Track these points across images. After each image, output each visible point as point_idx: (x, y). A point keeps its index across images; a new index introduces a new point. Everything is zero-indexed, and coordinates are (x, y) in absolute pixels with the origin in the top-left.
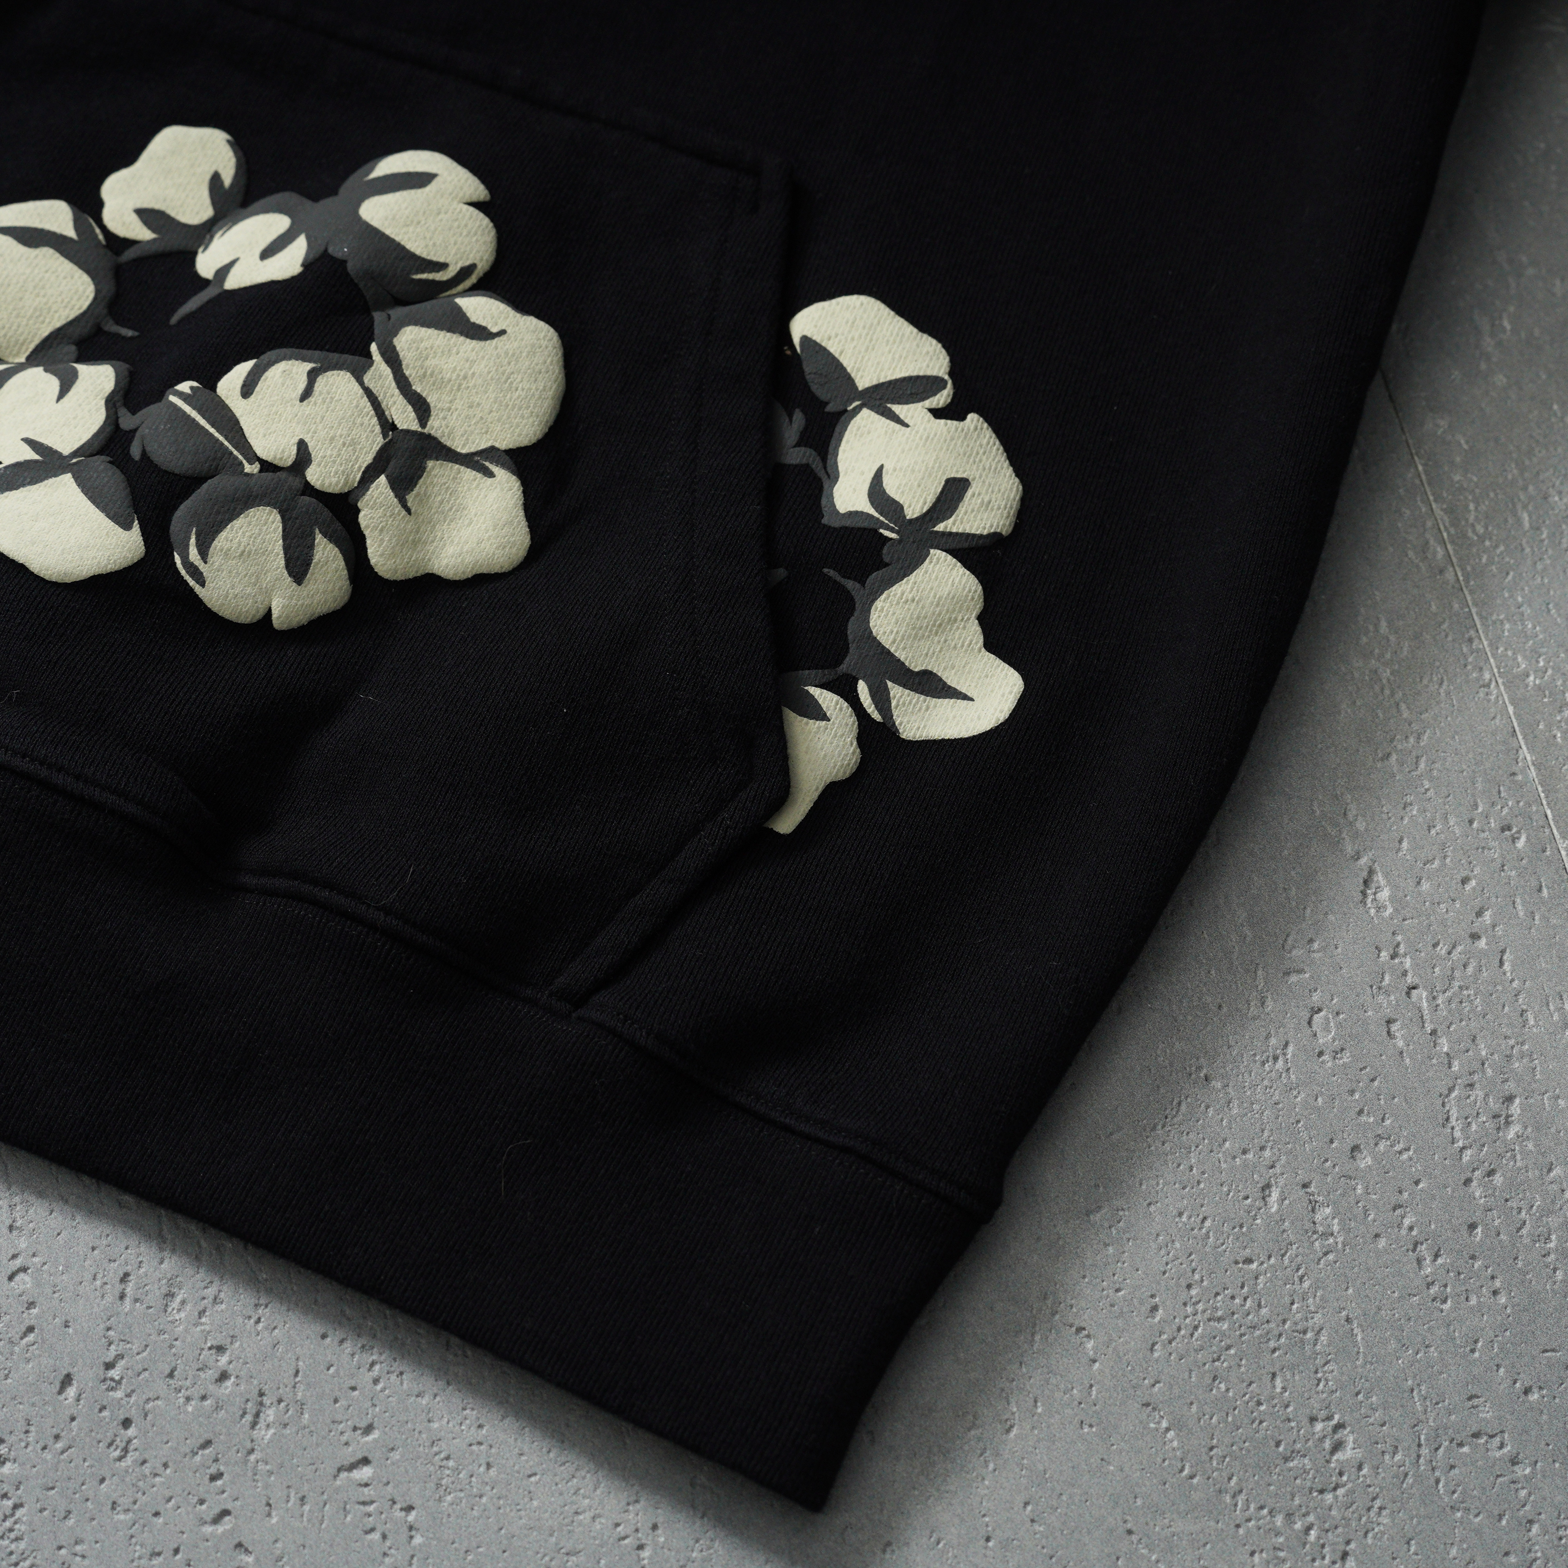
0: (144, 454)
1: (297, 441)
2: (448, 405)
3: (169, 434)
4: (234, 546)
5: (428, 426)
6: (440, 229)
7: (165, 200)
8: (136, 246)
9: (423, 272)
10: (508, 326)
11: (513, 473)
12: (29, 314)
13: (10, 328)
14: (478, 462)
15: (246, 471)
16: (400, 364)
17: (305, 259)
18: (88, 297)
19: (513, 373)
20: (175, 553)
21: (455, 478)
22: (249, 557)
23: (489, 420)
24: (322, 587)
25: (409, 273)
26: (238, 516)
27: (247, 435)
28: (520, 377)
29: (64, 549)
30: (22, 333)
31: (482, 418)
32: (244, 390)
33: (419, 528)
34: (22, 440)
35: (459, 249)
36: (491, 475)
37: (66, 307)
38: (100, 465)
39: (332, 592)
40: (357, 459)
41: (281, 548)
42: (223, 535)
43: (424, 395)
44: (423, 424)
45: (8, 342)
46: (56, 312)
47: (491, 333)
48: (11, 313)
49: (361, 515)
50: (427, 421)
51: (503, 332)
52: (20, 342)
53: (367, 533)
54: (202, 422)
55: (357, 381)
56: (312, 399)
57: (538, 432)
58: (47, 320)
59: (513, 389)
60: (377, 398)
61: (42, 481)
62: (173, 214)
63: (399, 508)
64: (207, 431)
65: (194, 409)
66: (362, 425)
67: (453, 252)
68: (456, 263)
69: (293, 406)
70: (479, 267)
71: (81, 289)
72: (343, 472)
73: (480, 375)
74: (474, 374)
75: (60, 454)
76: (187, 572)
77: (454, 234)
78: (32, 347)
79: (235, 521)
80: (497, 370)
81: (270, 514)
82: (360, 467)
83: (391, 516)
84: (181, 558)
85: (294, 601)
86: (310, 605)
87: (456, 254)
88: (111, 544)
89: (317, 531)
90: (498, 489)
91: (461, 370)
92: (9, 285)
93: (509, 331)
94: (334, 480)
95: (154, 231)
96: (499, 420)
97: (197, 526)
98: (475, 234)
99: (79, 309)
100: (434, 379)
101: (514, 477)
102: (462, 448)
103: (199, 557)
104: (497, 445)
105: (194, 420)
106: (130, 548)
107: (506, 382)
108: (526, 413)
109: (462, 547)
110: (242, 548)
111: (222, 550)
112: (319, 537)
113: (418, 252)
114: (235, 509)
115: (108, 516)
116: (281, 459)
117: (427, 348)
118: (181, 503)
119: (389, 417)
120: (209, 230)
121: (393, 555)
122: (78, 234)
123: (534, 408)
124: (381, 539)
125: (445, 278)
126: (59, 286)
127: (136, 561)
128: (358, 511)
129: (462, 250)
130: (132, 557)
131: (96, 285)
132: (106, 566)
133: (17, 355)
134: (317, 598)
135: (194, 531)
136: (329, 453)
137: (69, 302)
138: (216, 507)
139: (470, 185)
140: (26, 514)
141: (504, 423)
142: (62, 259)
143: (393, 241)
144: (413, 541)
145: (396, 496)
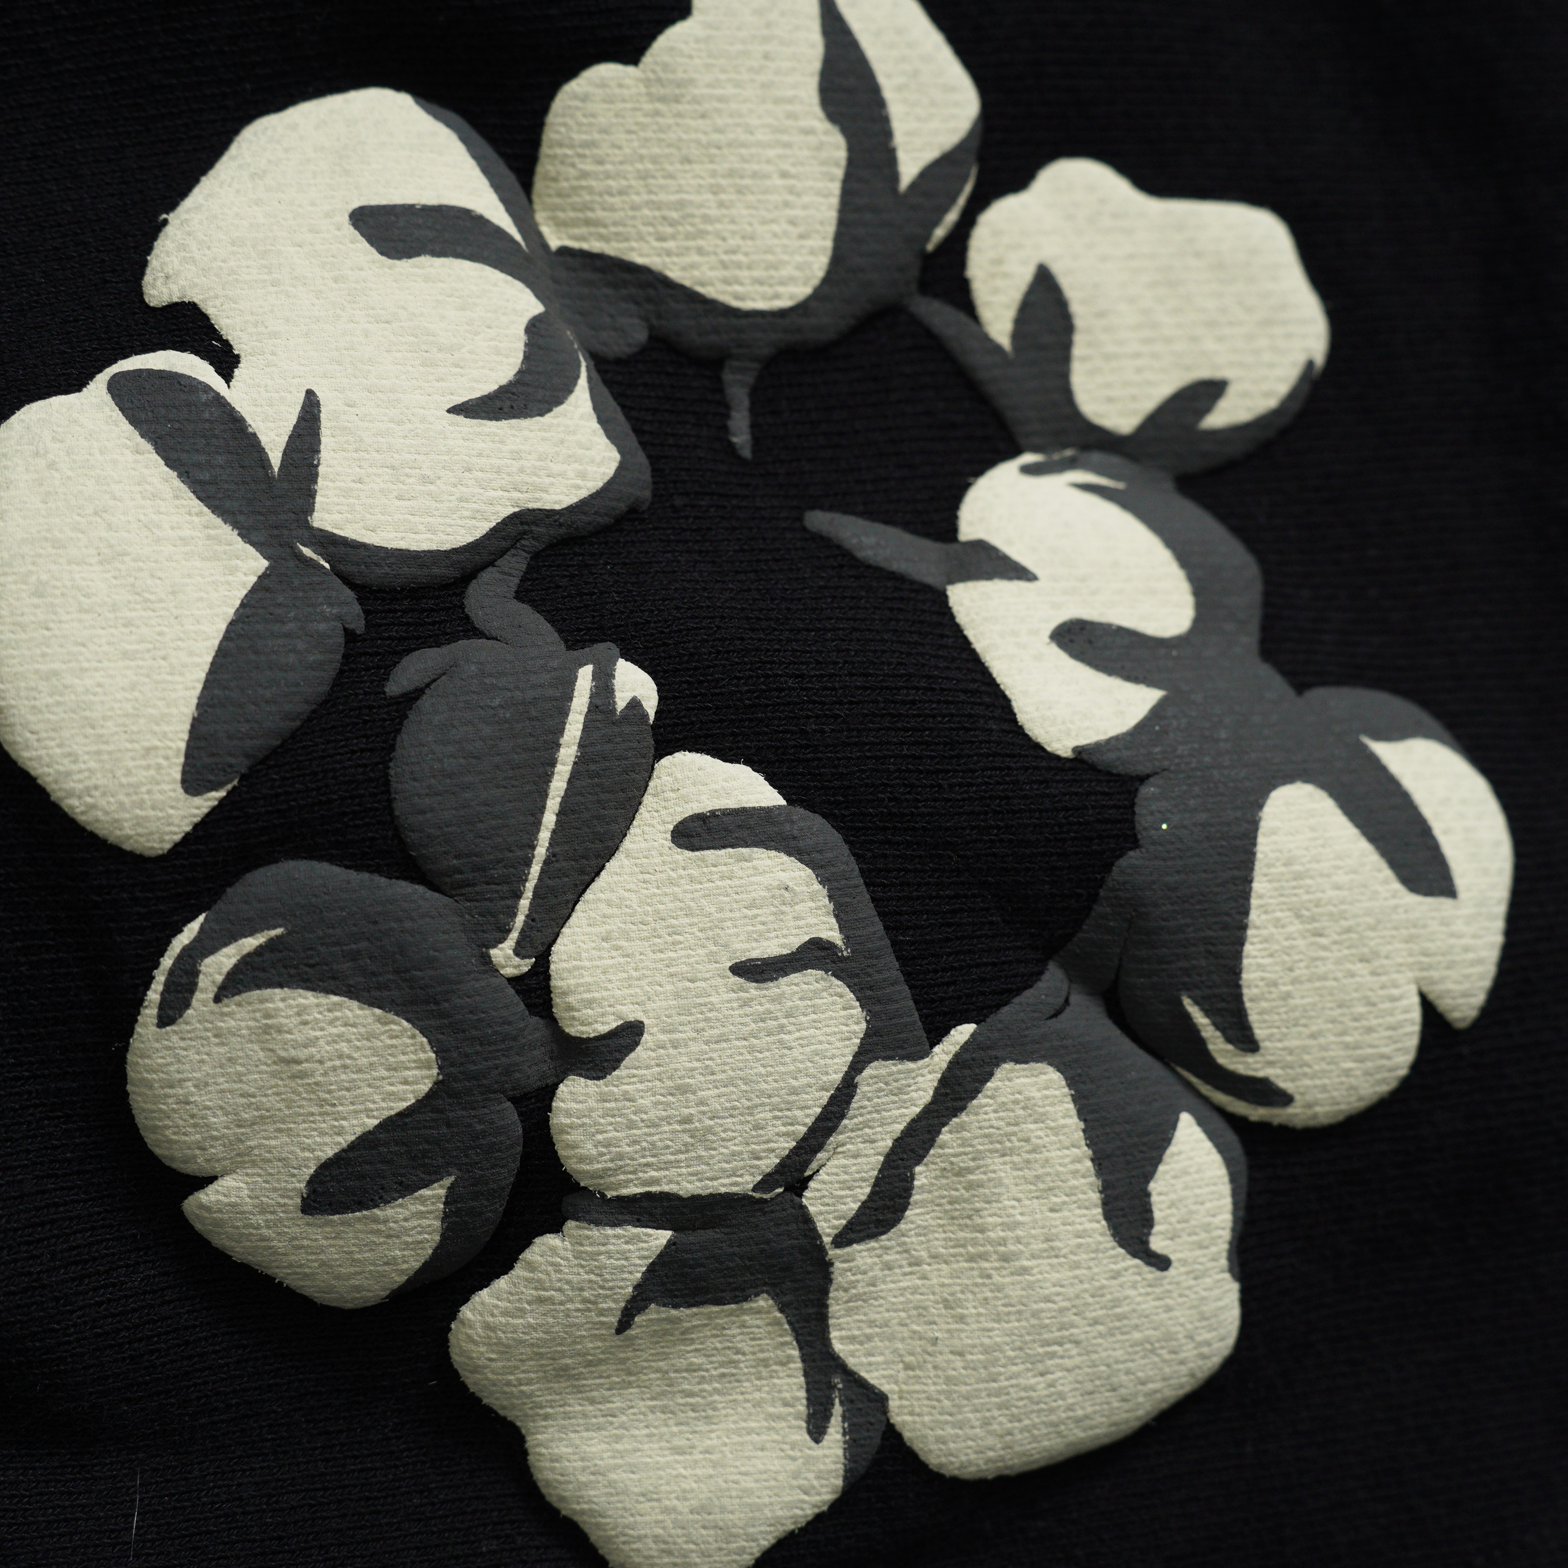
0: (413, 696)
1: (631, 1018)
2: (924, 1254)
3: (487, 730)
4: (297, 1036)
5: (848, 1250)
6: (1331, 983)
7: (1101, 315)
8: (963, 317)
9: (1207, 1013)
10: (1184, 1262)
11: (849, 1474)
12: (663, 197)
13: (608, 176)
14: (832, 1387)
15: (493, 952)
16: (956, 1111)
17: (1097, 747)
18: (777, 296)
19: (1077, 1343)
20: (201, 918)
21: (765, 1363)
22: (293, 1077)
23: (939, 1359)
24: (332, 1254)
25: (1188, 988)
26: (372, 1003)
27: (588, 895)
28: (1077, 1360)
29: (56, 673)
30: (612, 209)
31: (935, 1341)
32: (697, 824)
33: (600, 1362)
34: (310, 393)
35: (1305, 1049)
36: (817, 1431)
37: (724, 265)
38: (326, 619)
39: (338, 1277)
40: (667, 1166)
41: (359, 1131)
42: (308, 998)
43: (916, 1197)
44: (844, 1239)
45: (575, 189)
46: (700, 251)
47: (1146, 1243)
48: (641, 158)
49: (551, 1240)
50: (859, 1241)
51: (1161, 1263)
52: (590, 214)
53: (518, 1271)
54: (558, 785)
55: (856, 1055)
56: (753, 990)
57: (973, 1469)
58: (671, 245)
59: (1040, 1367)
60: (843, 1116)
61: (216, 510)
62: (1079, 349)
63: (615, 1306)
64: (542, 809)
65: (581, 746)
66: (757, 1127)
67: (1294, 1043)
68: (1271, 1064)
69: (713, 958)
70: (1291, 1110)
71: (786, 272)
72: (620, 1156)
73: (1030, 1286)
74: (1025, 1271)
75: (310, 509)
76: (171, 972)
77: (1333, 1021)
78: (595, 246)
79: (355, 1004)
80: (1062, 1310)
81: (423, 1065)
82: (656, 1181)
83: (585, 1301)
84: (197, 940)
85: (260, 1219)
86: (276, 1253)
87: (1291, 1052)
88: (129, 773)
89: (448, 1181)
90: (792, 1466)
91: (1018, 1240)
92: (703, 116)
93: (1172, 1271)
94: (589, 1149)
95: (1017, 335)
96: (949, 1380)
97: (289, 933)
98: (1360, 1060)
99: (737, 297)
100: (966, 1195)
101: (839, 1482)
102: (841, 1339)
103: (220, 979)
104: (894, 1404)
105: (553, 763)
106: (146, 818)
107: (1047, 1343)
108: (1002, 1423)
109: (616, 1467)
110: (302, 1054)
111: (267, 1016)
112: (436, 1192)
113: (1247, 976)
114: (379, 987)
115: (196, 724)
116: (570, 1008)
117: (1027, 1140)
118: (331, 860)
119: (814, 1165)
120: (1085, 447)
121: (505, 1350)
122: (914, 186)
123: (1021, 1431)
124: (522, 1310)
125: (1221, 1060)
126: (764, 222)
127: (127, 847)
128: (556, 1228)
129: (1306, 1057)
130: (129, 837)
131: (818, 295)
132: (71, 794)
133: (560, 224)
134: (301, 1257)
135: (274, 933)
136: (645, 1102)
137: (739, 266)
138: (363, 945)
139: (1467, 977)
140: (109, 527)
141: (948, 1394)
142: (835, 188)
143: (1245, 911)
144: (566, 1368)
145: (636, 1287)
